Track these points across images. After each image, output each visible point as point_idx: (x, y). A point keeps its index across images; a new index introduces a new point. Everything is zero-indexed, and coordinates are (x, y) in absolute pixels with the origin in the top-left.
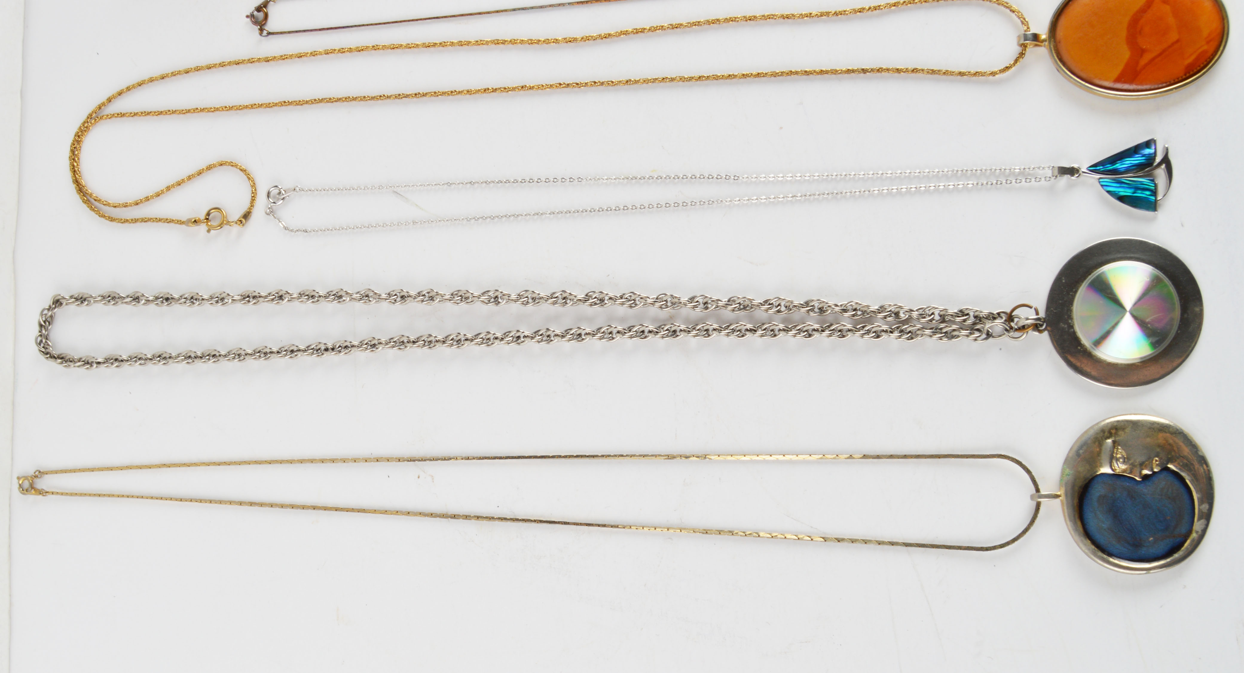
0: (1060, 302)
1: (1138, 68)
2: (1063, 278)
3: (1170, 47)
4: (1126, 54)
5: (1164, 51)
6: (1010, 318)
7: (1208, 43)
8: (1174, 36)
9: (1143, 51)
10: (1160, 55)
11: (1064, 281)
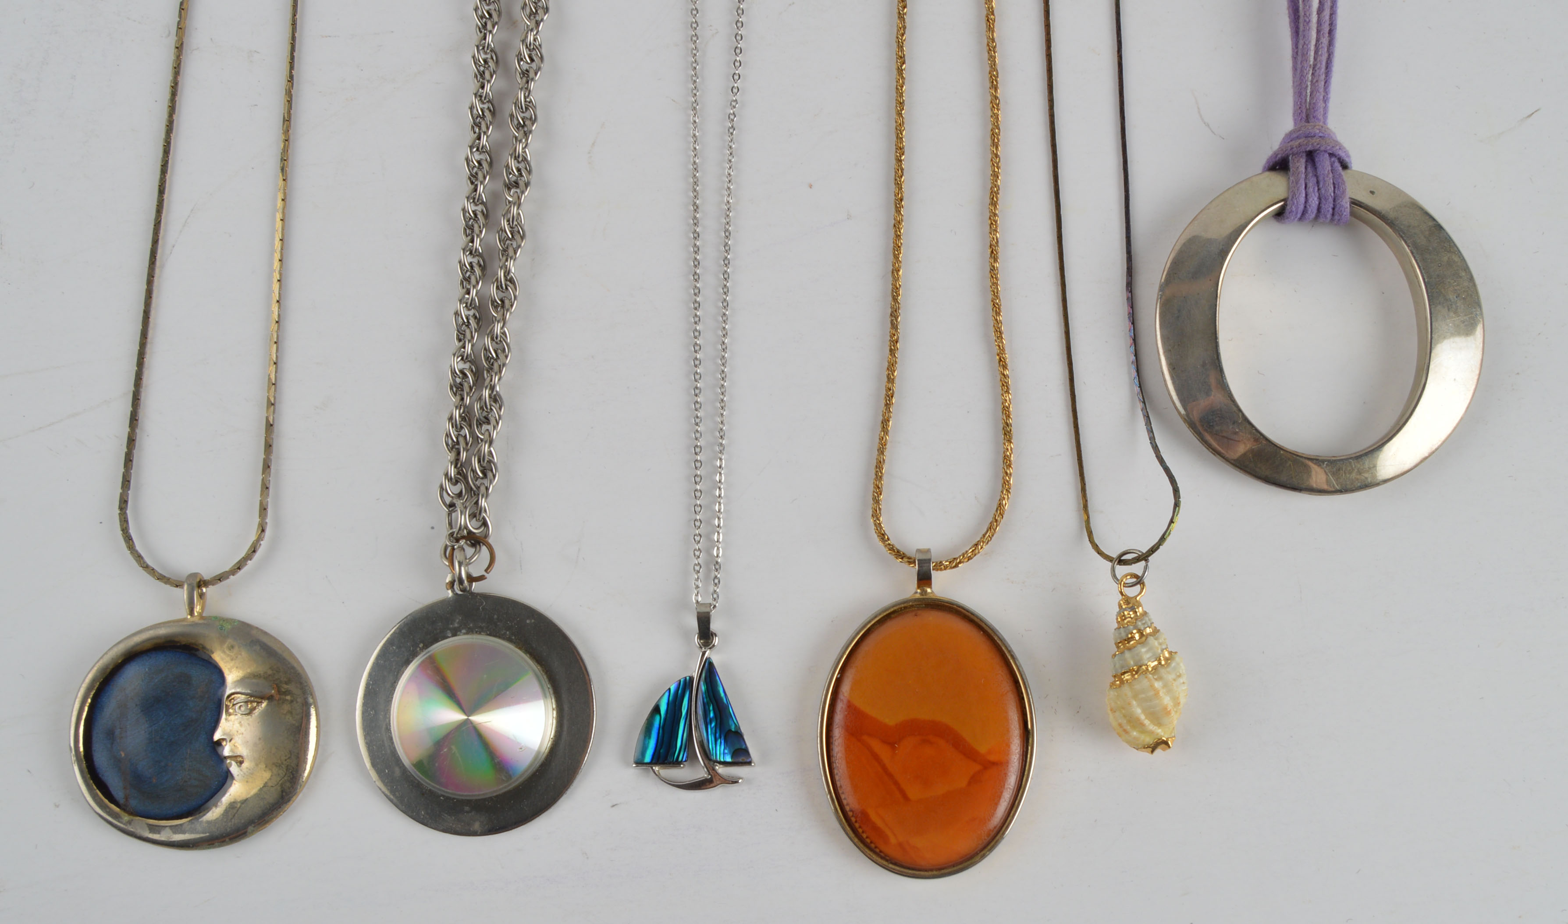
0: (496, 616)
1: (865, 738)
2: (533, 621)
3: (896, 783)
4: (890, 718)
5: (890, 776)
6: (476, 541)
7: (900, 845)
8: (914, 792)
9: (892, 745)
10: (884, 768)
11: (528, 621)
